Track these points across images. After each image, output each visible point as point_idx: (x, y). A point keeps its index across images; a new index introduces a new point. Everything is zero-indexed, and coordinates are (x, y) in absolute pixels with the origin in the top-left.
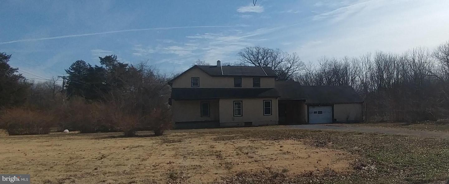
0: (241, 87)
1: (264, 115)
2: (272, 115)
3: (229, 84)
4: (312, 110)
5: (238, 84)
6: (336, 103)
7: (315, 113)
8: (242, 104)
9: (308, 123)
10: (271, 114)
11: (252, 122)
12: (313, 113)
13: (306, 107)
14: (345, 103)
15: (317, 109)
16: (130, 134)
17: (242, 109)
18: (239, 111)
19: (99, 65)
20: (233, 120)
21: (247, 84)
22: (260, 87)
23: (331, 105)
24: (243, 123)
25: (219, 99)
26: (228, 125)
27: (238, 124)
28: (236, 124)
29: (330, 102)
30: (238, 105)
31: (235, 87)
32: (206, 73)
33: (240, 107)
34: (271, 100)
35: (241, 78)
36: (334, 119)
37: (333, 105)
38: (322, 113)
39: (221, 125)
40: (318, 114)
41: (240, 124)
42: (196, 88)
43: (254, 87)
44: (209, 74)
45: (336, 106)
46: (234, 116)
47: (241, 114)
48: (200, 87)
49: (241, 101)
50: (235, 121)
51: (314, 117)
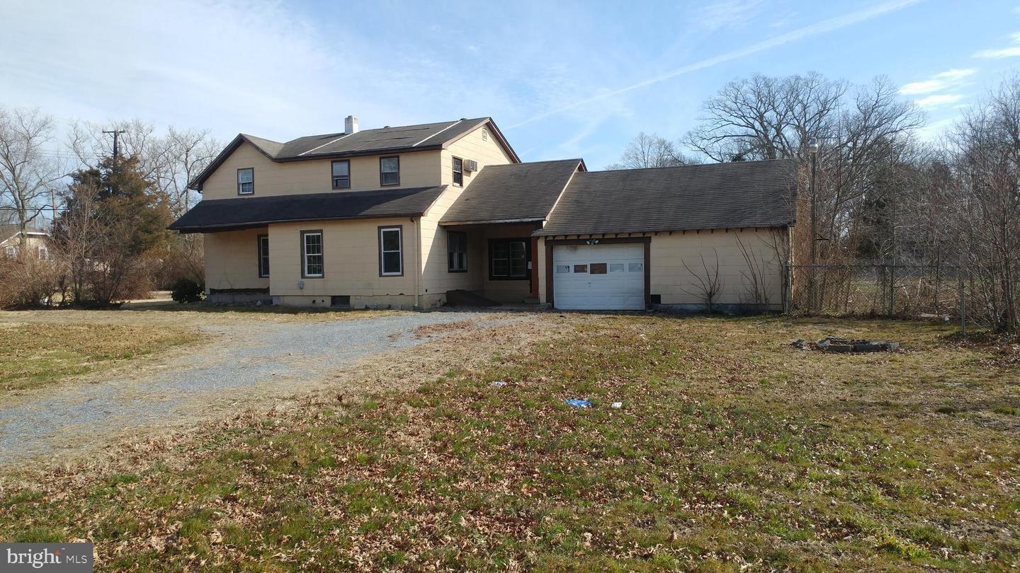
1: (381, 275)
2: (402, 275)
4: (565, 257)
6: (656, 233)
7: (580, 269)
8: (324, 239)
9: (551, 306)
10: (400, 273)
11: (349, 297)
12: (572, 269)
13: (541, 247)
15: (588, 256)
17: (322, 255)
18: (314, 261)
20: (302, 289)
22: (399, 185)
23: (643, 240)
24: (325, 299)
25: (266, 226)
26: (288, 301)
27: (314, 302)
28: (307, 302)
29: (634, 226)
30: (314, 245)
31: (334, 188)
32: (264, 153)
33: (319, 249)
34: (400, 227)
35: (349, 161)
36: (651, 294)
37: (649, 239)
38: (605, 272)
39: (275, 302)
40: (591, 273)
41: (318, 301)
42: (247, 197)
43: (382, 186)
44: (270, 157)
45: (657, 244)
46: (303, 276)
47: (320, 270)
48: (256, 196)
49: (321, 231)
50: (305, 292)
51: (571, 287)
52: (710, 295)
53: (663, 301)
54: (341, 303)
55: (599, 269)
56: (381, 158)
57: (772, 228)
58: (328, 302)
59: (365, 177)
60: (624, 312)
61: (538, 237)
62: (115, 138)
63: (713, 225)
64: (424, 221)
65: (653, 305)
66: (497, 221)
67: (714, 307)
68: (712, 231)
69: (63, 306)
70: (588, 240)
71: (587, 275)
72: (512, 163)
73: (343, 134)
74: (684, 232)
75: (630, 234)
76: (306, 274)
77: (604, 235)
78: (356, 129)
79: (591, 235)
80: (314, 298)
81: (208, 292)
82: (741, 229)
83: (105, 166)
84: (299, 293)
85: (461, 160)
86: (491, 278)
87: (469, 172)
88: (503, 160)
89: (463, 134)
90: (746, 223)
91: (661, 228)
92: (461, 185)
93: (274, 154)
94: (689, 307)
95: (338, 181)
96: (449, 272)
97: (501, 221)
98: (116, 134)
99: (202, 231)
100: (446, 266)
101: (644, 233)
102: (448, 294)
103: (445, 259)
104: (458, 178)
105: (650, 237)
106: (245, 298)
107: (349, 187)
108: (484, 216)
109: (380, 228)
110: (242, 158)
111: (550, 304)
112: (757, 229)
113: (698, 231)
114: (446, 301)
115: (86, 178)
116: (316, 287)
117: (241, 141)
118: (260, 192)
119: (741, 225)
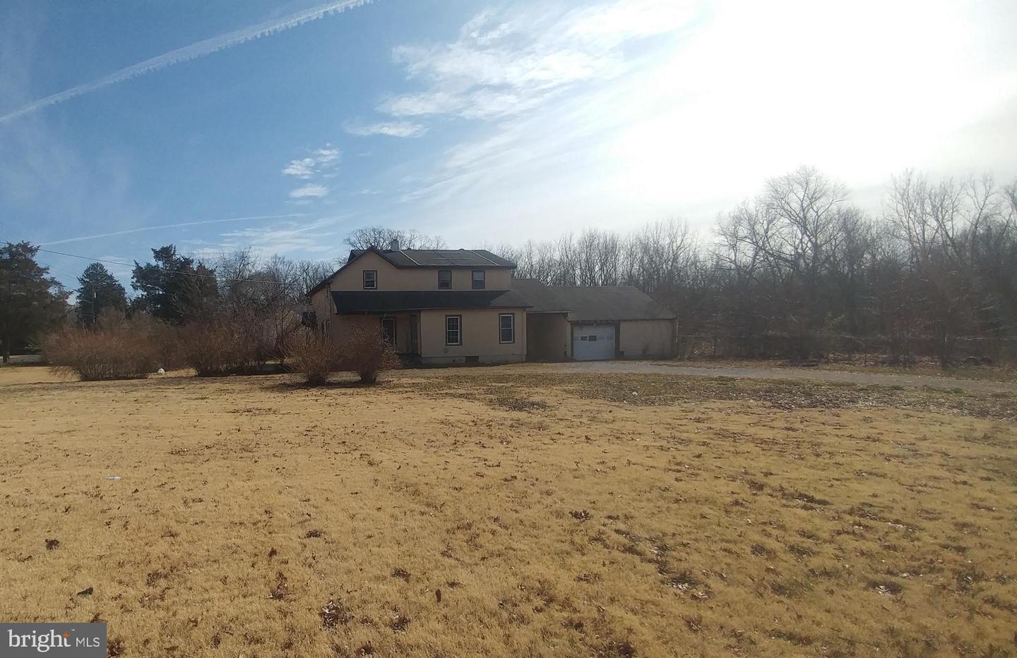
0: (451, 288)
1: (500, 343)
2: (514, 342)
3: (429, 282)
4: (579, 333)
5: (444, 284)
6: (625, 321)
7: (584, 339)
8: (461, 321)
9: (572, 359)
11: (478, 357)
12: (582, 338)
13: (569, 327)
14: (641, 320)
15: (587, 332)
16: (316, 381)
17: (461, 330)
18: (453, 334)
19: (153, 262)
20: (446, 352)
21: (461, 282)
22: (483, 288)
23: (616, 324)
24: (462, 358)
25: (420, 311)
26: (436, 361)
27: (454, 361)
28: (449, 361)
29: (613, 317)
30: (453, 324)
31: (440, 288)
33: (458, 327)
34: (512, 314)
35: (450, 271)
36: (619, 349)
37: (619, 324)
38: (596, 340)
39: (425, 361)
40: (589, 340)
41: (457, 360)
42: (371, 291)
43: (473, 288)
44: (394, 264)
45: (624, 327)
46: (445, 344)
47: (457, 340)
48: (379, 290)
49: (460, 315)
50: (448, 354)
53: (625, 352)
54: (473, 361)
55: (593, 338)
56: (470, 271)
58: (464, 360)
61: (568, 321)
65: (619, 355)
71: (587, 342)
74: (636, 320)
76: (448, 343)
80: (454, 358)
84: (444, 355)
91: (627, 318)
101: (616, 321)
109: (499, 314)
116: (456, 351)
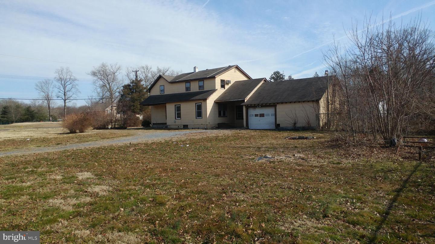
1: (196, 118)
3: (182, 89)
4: (252, 112)
7: (256, 115)
8: (180, 107)
9: (247, 128)
10: (201, 118)
11: (188, 125)
12: (254, 116)
15: (259, 111)
17: (181, 112)
18: (179, 114)
22: (204, 89)
23: (274, 105)
24: (181, 126)
25: (166, 103)
26: (172, 127)
27: (179, 127)
28: (177, 127)
29: (272, 101)
30: (178, 109)
31: (186, 91)
32: (166, 80)
33: (180, 110)
34: (201, 103)
35: (190, 82)
36: (277, 123)
37: (276, 106)
38: (264, 117)
39: (168, 127)
40: (260, 117)
41: (180, 126)
42: (162, 94)
43: (199, 90)
44: (168, 82)
45: (279, 107)
46: (176, 119)
47: (180, 117)
48: (165, 94)
49: (180, 105)
50: (176, 124)
51: (254, 121)
52: (295, 124)
53: (281, 126)
54: (186, 127)
55: (262, 115)
56: (199, 81)
57: (313, 101)
59: (195, 87)
60: (270, 130)
61: (243, 105)
62: (136, 73)
63: (295, 100)
64: (208, 101)
65: (278, 128)
66: (231, 100)
67: (296, 128)
68: (295, 102)
69: (111, 128)
70: (258, 106)
71: (258, 118)
72: (248, 79)
73: (193, 73)
74: (286, 103)
75: (270, 104)
76: (177, 118)
77: (262, 104)
78: (197, 71)
79: (258, 104)
80: (178, 126)
81: (152, 124)
82: (304, 102)
83: (132, 83)
84: (174, 124)
85: (224, 80)
86: (237, 119)
87: (228, 84)
88: (245, 79)
89: (224, 72)
90: (305, 99)
91: (279, 102)
92: (224, 88)
93: (169, 80)
94: (289, 128)
95: (188, 89)
96: (219, 117)
97: (232, 100)
98: (136, 72)
99: (151, 105)
100: (218, 115)
101: (274, 104)
102: (218, 124)
103: (217, 113)
104: (223, 86)
105: (276, 105)
106: (161, 126)
107: (190, 91)
108: (228, 99)
109: (196, 103)
110: (161, 82)
111: (247, 127)
112: (308, 101)
113: (290, 103)
114: (217, 126)
115: (126, 87)
116: (179, 122)
117: (160, 77)
118: (166, 93)
119: (303, 100)
